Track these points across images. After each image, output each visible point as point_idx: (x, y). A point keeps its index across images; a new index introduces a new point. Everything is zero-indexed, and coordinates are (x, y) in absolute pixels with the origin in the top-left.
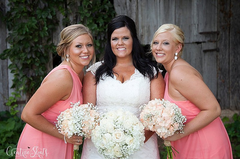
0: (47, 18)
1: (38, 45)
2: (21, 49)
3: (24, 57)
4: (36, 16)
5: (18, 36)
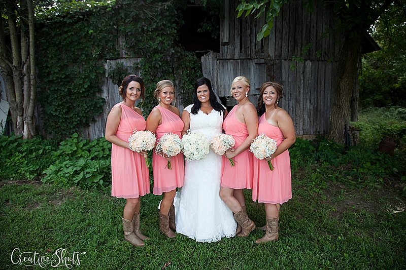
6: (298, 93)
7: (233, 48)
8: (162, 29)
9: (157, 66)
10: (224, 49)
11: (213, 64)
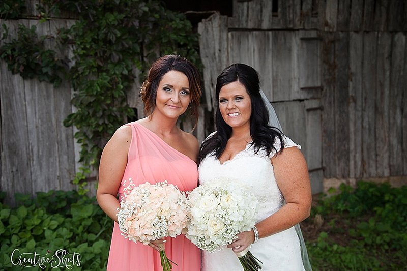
0: (122, 74)
1: (111, 108)
2: (91, 113)
3: (95, 123)
4: (107, 71)
5: (86, 97)
6: (379, 95)
7: (259, 7)
9: (112, 37)
10: (242, 9)
11: (221, 38)
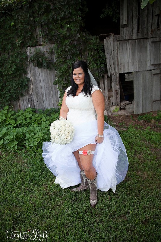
2: (61, 80)
3: (63, 83)
4: (67, 63)
5: (59, 74)
7: (131, 29)
8: (69, 17)
9: (67, 49)
10: (123, 31)
11: (114, 45)
